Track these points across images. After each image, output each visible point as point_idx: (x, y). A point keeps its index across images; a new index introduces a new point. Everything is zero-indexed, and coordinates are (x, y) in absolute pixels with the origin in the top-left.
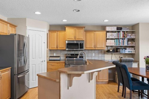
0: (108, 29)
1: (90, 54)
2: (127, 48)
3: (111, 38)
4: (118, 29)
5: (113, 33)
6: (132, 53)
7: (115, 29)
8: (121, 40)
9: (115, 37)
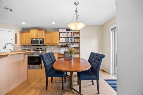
0: (60, 30)
1: (50, 48)
2: (74, 44)
3: (62, 36)
4: (67, 30)
5: (64, 34)
6: (77, 47)
7: (65, 30)
8: (70, 39)
9: (65, 36)
